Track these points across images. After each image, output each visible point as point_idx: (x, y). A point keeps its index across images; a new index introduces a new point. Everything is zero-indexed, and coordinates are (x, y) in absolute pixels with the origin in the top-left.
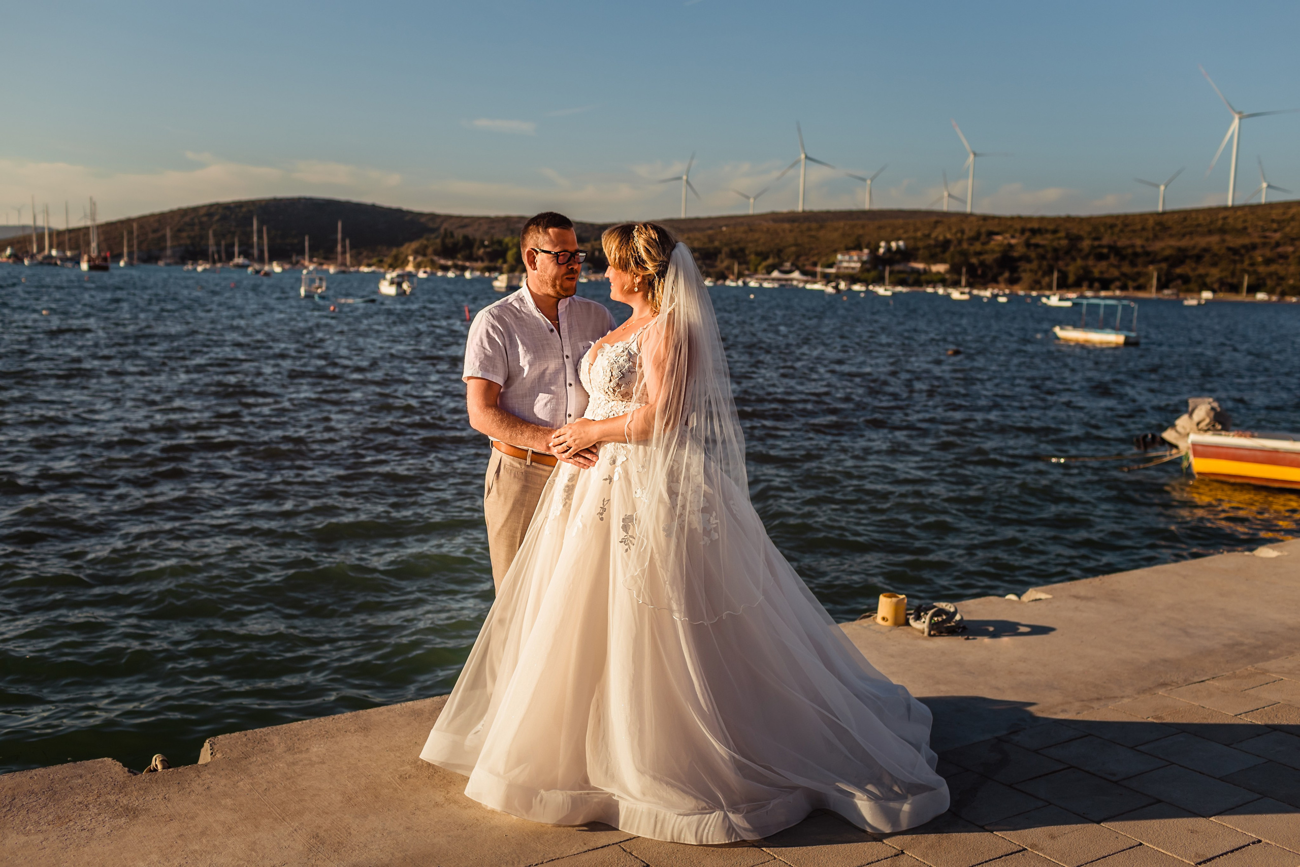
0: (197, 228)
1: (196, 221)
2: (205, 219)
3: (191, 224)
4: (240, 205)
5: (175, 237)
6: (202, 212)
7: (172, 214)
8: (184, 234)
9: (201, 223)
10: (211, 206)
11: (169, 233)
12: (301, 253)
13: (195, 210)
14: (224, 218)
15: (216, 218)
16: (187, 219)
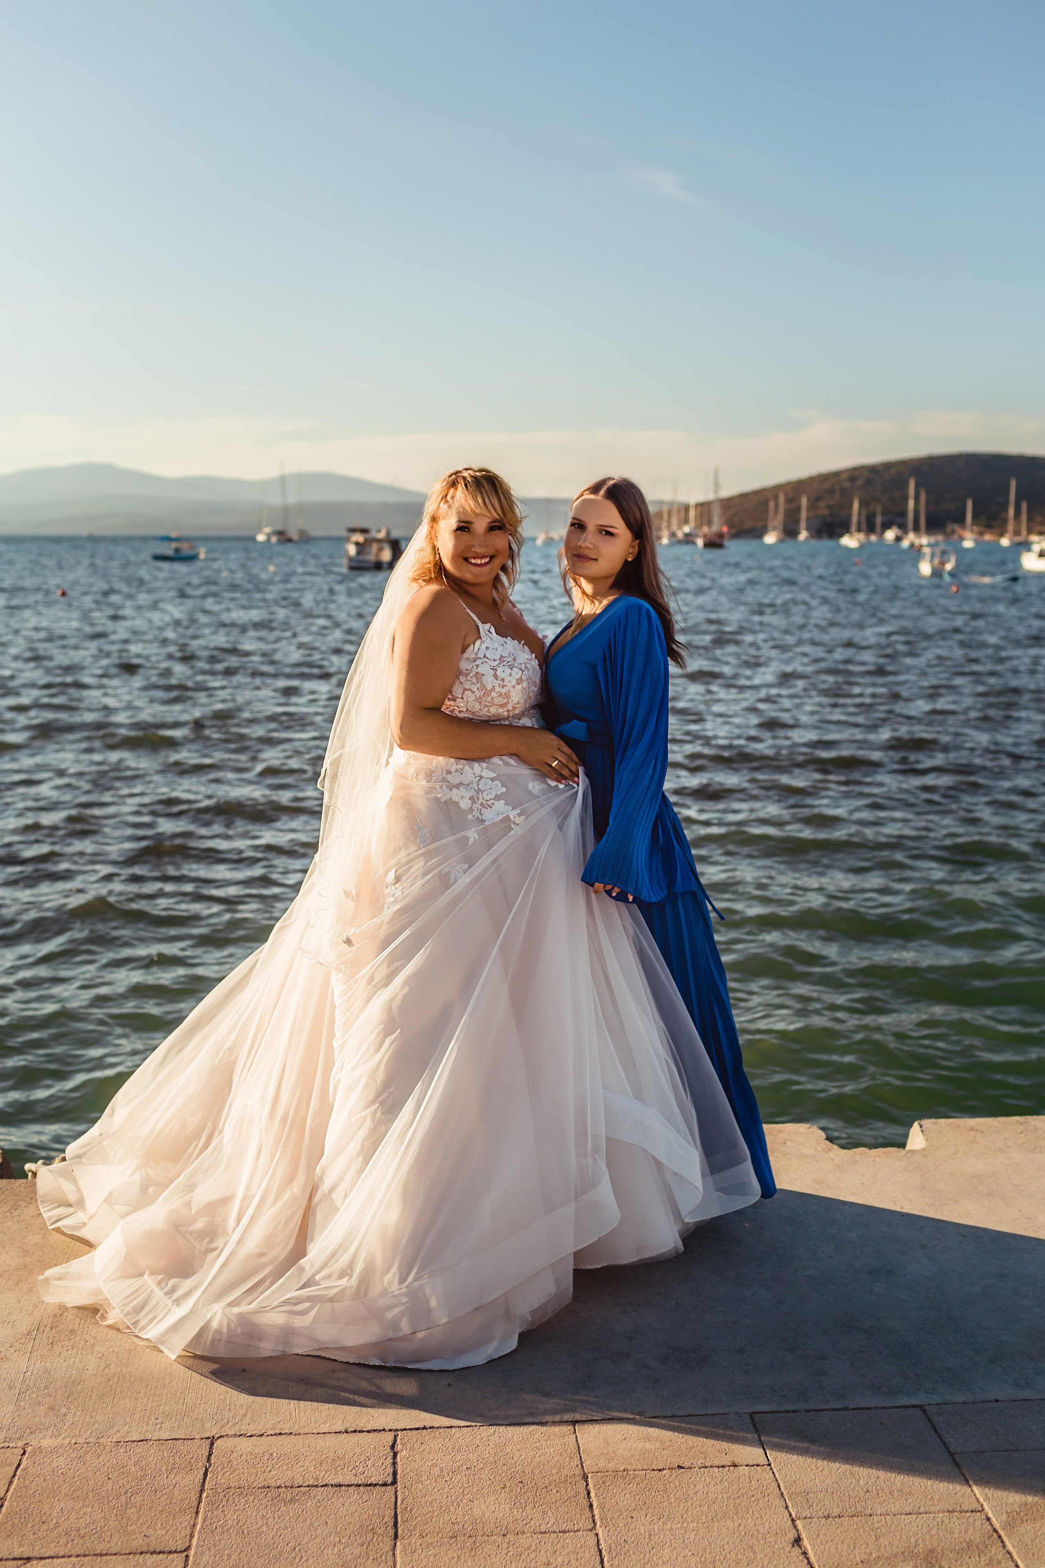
0: (837, 495)
1: (837, 487)
2: (847, 485)
3: (831, 491)
4: (887, 466)
5: (812, 506)
6: (844, 476)
7: (811, 480)
8: (822, 504)
9: (843, 490)
10: (855, 469)
11: (804, 501)
12: (960, 520)
13: (836, 474)
14: (869, 483)
15: (860, 482)
16: (827, 486)
